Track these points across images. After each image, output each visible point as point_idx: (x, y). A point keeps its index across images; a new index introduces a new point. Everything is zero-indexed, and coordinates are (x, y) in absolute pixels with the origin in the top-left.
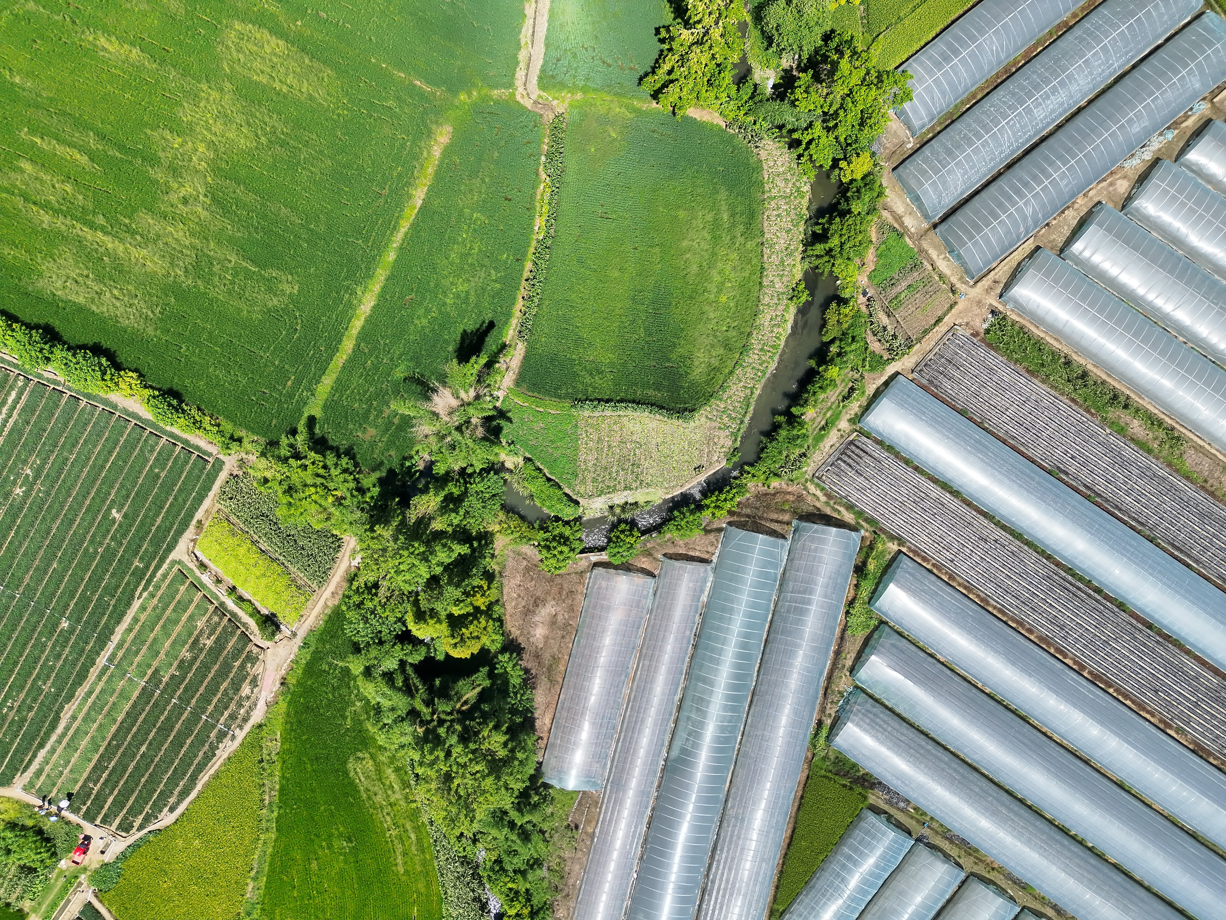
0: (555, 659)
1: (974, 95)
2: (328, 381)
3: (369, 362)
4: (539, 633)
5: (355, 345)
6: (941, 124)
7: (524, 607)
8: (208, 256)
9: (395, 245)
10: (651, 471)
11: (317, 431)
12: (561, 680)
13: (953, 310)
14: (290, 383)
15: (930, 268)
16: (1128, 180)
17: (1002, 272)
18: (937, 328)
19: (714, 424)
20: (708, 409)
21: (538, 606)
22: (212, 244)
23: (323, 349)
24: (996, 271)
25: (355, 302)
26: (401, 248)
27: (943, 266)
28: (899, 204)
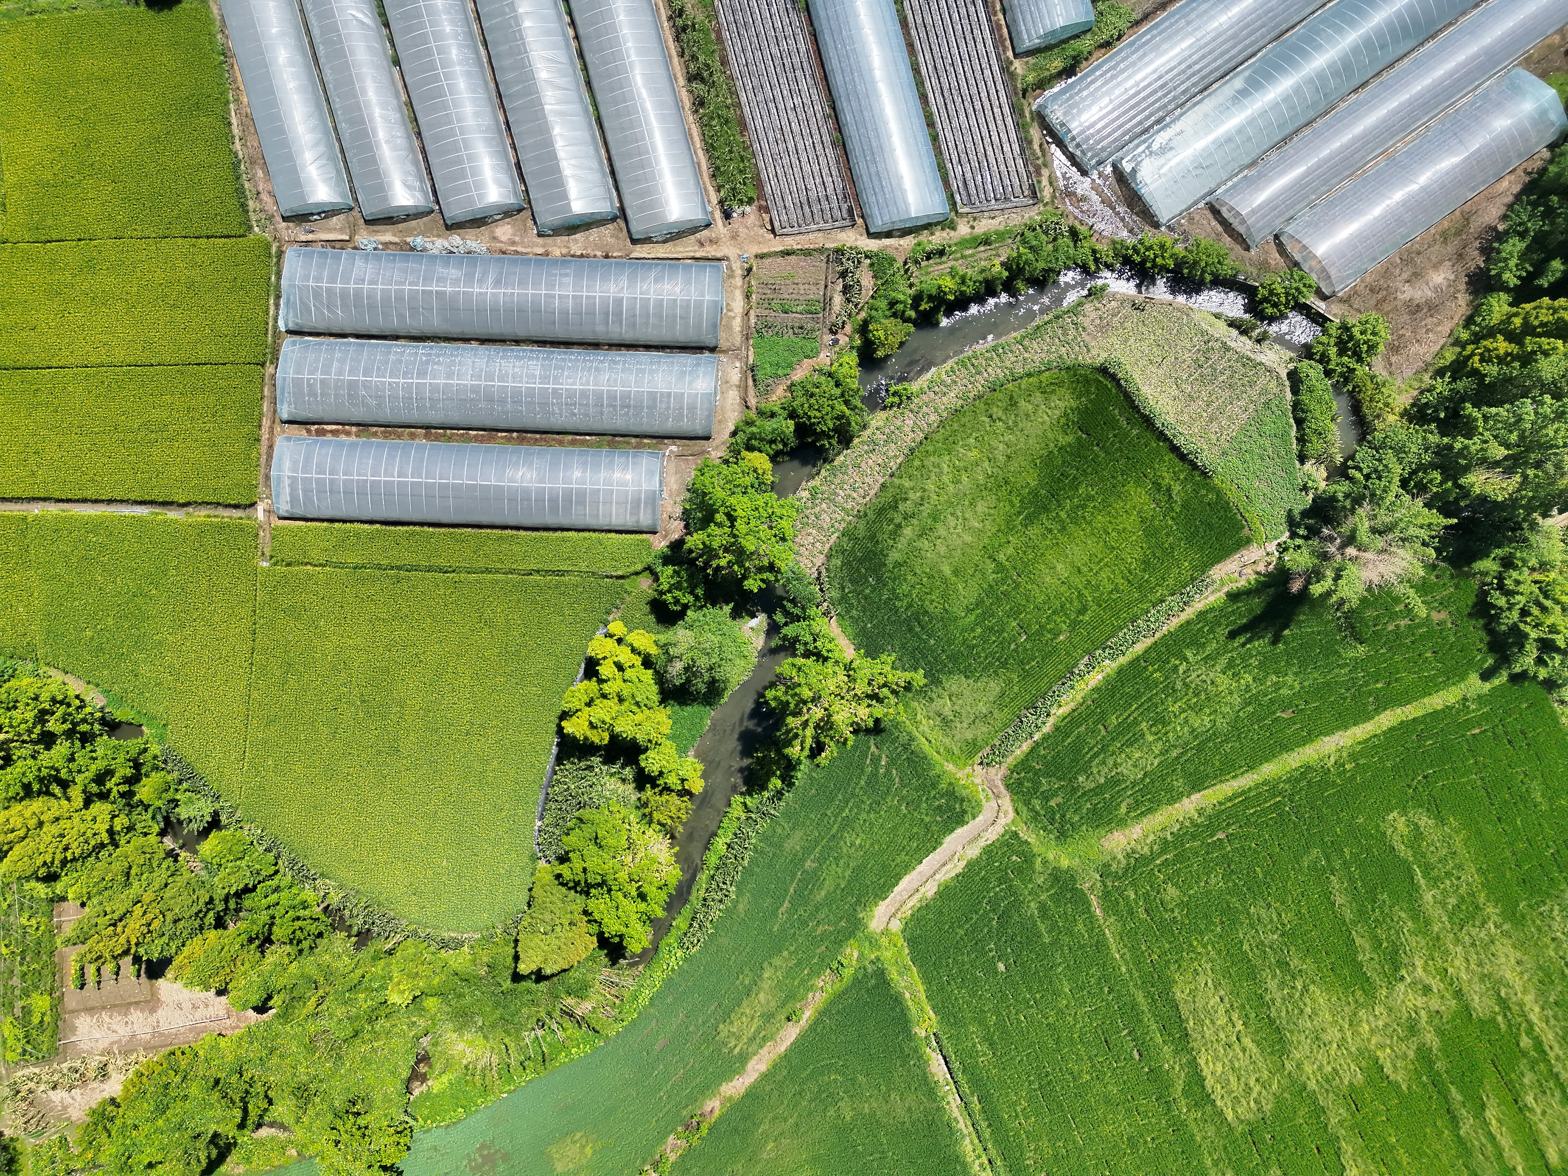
0: (1445, 236)
1: (573, 443)
2: (1437, 701)
3: (1379, 686)
4: (1440, 277)
5: (1378, 714)
6: (628, 443)
7: (1431, 316)
8: (1450, 918)
9: (1255, 776)
10: (1188, 346)
11: (1490, 661)
12: (1457, 213)
13: (765, 251)
14: (1477, 731)
15: (752, 313)
16: (493, 232)
17: (686, 248)
18: (795, 247)
19: (1087, 339)
20: (1080, 358)
21: (1418, 306)
22: (1436, 929)
23: (1414, 737)
24: (692, 254)
25: (1345, 754)
26: (1251, 768)
27: (738, 304)
28: (730, 401)
